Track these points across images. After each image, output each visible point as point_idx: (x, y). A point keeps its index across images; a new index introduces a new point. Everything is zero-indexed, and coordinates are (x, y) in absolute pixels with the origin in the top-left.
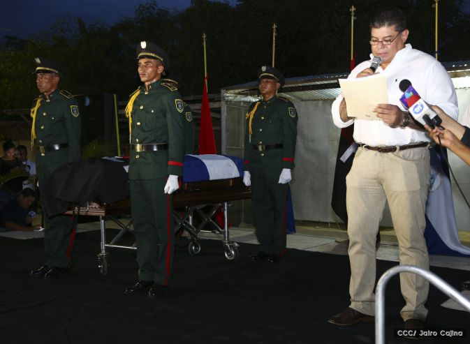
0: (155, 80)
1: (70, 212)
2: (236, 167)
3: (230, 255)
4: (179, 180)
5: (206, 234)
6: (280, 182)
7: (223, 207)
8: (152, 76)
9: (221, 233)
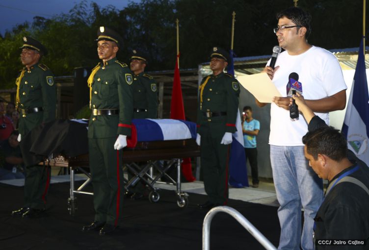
0: (111, 58)
1: (42, 163)
2: (188, 130)
3: (182, 203)
4: (128, 139)
5: (161, 185)
6: (222, 143)
7: (177, 163)
8: (109, 54)
9: (174, 184)
